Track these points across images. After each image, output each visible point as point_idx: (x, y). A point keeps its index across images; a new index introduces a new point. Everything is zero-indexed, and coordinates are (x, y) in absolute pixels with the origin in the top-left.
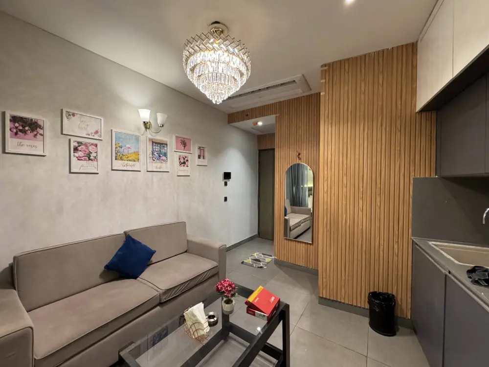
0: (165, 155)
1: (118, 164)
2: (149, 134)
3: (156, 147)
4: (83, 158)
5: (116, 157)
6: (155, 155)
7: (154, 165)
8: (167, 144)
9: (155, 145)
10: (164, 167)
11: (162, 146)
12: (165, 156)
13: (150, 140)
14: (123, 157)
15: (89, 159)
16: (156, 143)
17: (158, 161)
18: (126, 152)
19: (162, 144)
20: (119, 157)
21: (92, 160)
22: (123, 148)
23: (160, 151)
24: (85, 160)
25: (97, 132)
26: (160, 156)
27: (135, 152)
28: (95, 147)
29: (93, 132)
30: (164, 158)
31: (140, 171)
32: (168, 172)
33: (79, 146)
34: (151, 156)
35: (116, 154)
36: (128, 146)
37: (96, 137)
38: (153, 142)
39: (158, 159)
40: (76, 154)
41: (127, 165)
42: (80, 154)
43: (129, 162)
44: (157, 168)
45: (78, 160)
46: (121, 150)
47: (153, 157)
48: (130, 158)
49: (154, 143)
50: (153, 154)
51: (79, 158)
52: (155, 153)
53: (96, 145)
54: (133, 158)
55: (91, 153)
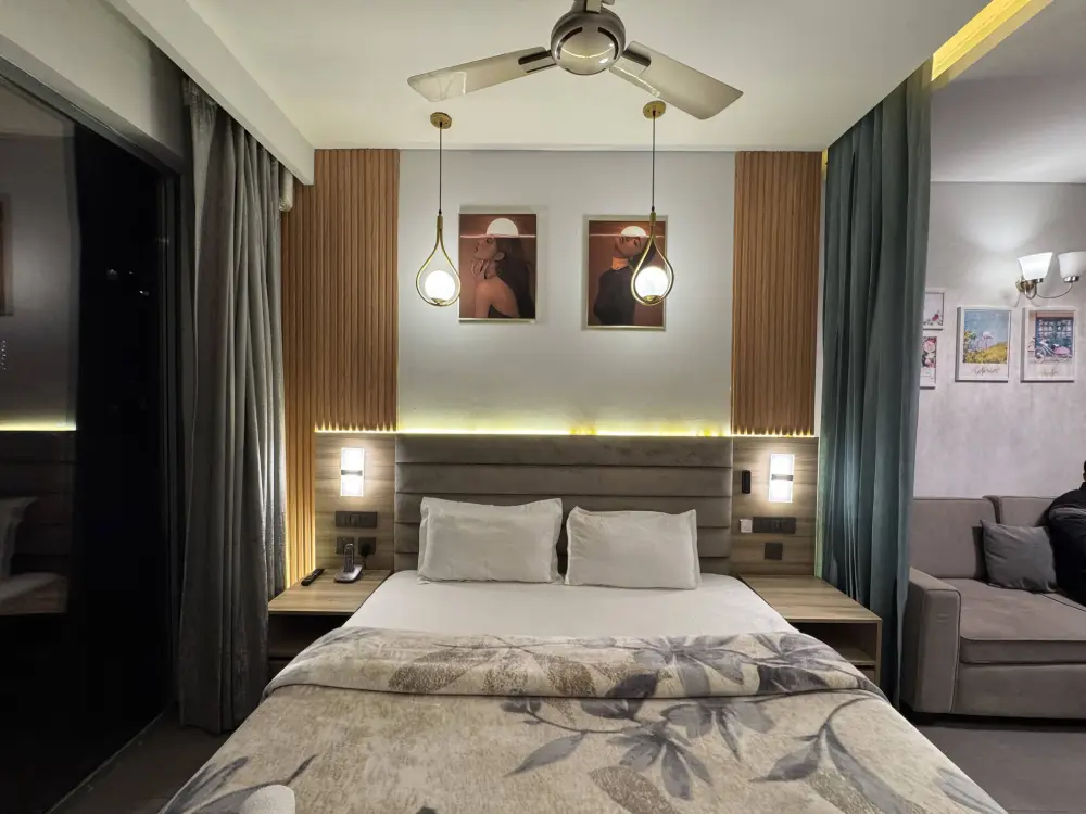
0: (1067, 343)
1: (967, 370)
2: (1031, 305)
3: (1046, 329)
5: (964, 356)
6: (1041, 345)
7: (1040, 367)
8: (1071, 319)
9: (1043, 325)
10: (1064, 370)
11: (1059, 323)
12: (1066, 346)
13: (1031, 313)
14: (977, 357)
15: (925, 364)
16: (1045, 319)
17: (1049, 358)
18: (982, 345)
19: (1060, 319)
20: (970, 354)
21: (927, 365)
22: (977, 339)
23: (1055, 336)
25: (936, 316)
26: (1053, 348)
27: (998, 345)
28: (933, 343)
29: (931, 318)
30: (1064, 350)
31: (1006, 382)
32: (1072, 381)
34: (1032, 348)
35: (965, 351)
36: (986, 333)
37: (936, 326)
38: (1038, 319)
39: (1048, 355)
41: (983, 371)
43: (987, 364)
44: (1045, 374)
46: (974, 343)
47: (1036, 352)
48: (989, 357)
49: (1040, 319)
50: (1037, 344)
52: (1042, 342)
53: (934, 340)
54: (995, 356)
55: (926, 353)
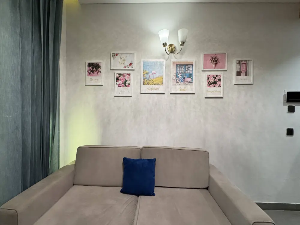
0: (190, 76)
1: (145, 89)
2: (173, 58)
3: (181, 69)
4: (121, 85)
5: (143, 82)
6: (179, 77)
7: (178, 87)
8: (192, 65)
9: (179, 68)
10: (189, 88)
11: (187, 67)
12: (190, 77)
13: (174, 62)
14: (150, 82)
15: (125, 86)
16: (180, 65)
17: (182, 83)
18: (152, 77)
19: (187, 65)
20: (146, 82)
21: (127, 86)
22: (149, 75)
23: (185, 73)
24: (123, 86)
25: (131, 64)
26: (184, 78)
27: (159, 77)
28: (129, 76)
29: (128, 65)
30: (189, 79)
31: (164, 94)
32: (194, 94)
33: (119, 77)
34: (175, 78)
35: (144, 80)
36: (153, 72)
37: (130, 68)
38: (177, 65)
39: (182, 81)
40: (118, 83)
41: (152, 89)
42: (120, 82)
43: (154, 86)
44: (181, 90)
45: (119, 87)
46: (148, 76)
47: (176, 80)
48: (155, 83)
49: (178, 65)
50: (176, 76)
51: (119, 85)
52: (179, 76)
53: (130, 75)
54: (157, 82)
55: (127, 81)
